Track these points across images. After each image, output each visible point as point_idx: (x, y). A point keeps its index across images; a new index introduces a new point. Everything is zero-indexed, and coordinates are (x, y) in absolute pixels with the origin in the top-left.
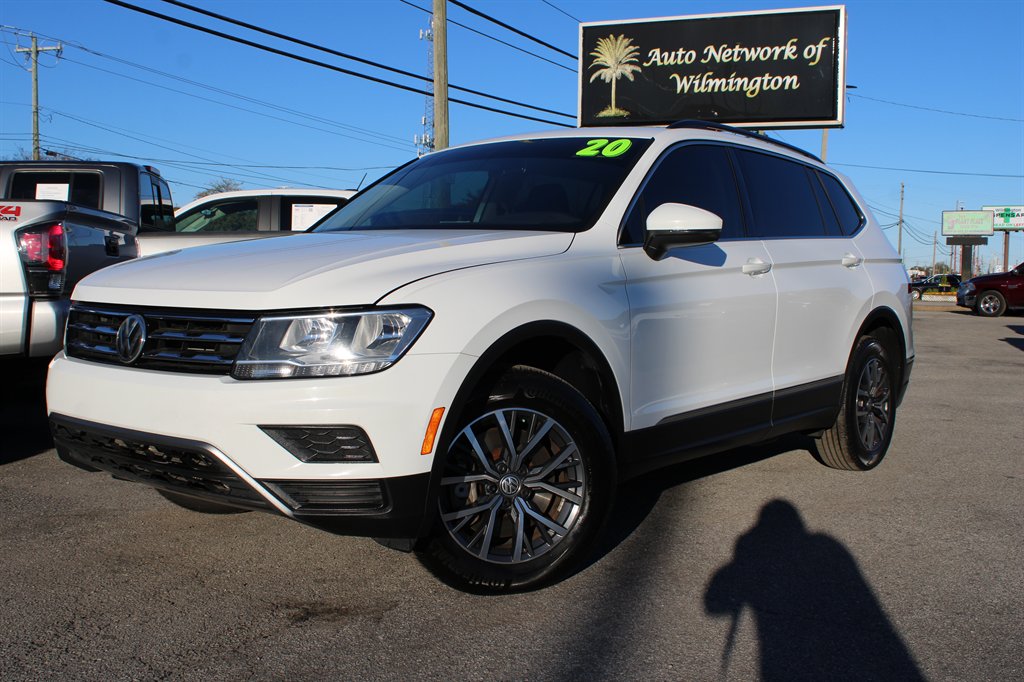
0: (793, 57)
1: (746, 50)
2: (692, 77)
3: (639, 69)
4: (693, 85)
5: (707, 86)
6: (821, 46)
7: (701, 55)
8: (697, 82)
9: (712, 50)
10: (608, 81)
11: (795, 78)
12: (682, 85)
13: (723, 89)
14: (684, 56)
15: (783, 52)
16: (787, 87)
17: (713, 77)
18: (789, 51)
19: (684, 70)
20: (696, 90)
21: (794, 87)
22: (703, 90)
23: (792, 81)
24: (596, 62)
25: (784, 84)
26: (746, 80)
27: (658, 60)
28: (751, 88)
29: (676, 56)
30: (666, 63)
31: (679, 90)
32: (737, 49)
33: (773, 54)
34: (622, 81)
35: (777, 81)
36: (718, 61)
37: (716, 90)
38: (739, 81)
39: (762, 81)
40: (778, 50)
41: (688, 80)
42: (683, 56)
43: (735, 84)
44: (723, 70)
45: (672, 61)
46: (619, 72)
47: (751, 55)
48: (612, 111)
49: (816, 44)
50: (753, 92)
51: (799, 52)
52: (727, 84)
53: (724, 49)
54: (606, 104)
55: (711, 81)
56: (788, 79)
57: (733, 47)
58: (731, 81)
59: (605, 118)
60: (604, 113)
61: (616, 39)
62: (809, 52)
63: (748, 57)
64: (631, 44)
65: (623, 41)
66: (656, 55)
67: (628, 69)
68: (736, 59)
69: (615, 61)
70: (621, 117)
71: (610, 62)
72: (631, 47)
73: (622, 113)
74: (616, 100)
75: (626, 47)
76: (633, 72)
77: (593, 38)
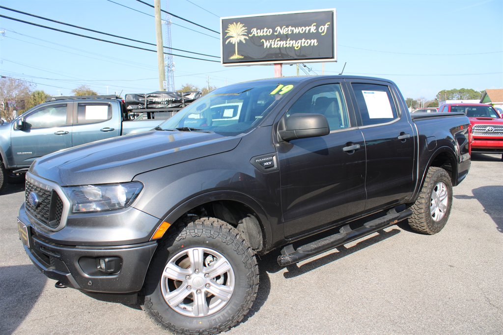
0: (314, 32)
1: (294, 28)
2: (271, 41)
3: (247, 38)
4: (271, 45)
5: (277, 44)
6: (326, 26)
7: (274, 31)
8: (273, 43)
9: (279, 29)
10: (234, 43)
11: (316, 40)
12: (267, 44)
13: (285, 46)
15: (310, 30)
16: (312, 45)
17: (280, 41)
18: (313, 29)
19: (267, 38)
20: (273, 47)
21: (316, 44)
22: (276, 46)
23: (314, 42)
24: (228, 35)
25: (311, 43)
26: (294, 41)
27: (256, 33)
28: (297, 45)
29: (263, 32)
30: (259, 35)
31: (265, 47)
32: (290, 28)
33: (306, 30)
34: (240, 43)
35: (308, 42)
36: (282, 33)
37: (281, 46)
38: (291, 42)
39: (301, 42)
40: (308, 28)
41: (269, 42)
42: (266, 32)
43: (290, 44)
44: (284, 37)
45: (261, 34)
46: (238, 39)
47: (296, 30)
48: (236, 56)
49: (324, 25)
50: (297, 47)
51: (317, 29)
52: (286, 43)
53: (284, 28)
54: (233, 53)
55: (279, 43)
56: (313, 41)
57: (288, 27)
58: (288, 42)
59: (233, 59)
60: (232, 58)
61: (237, 23)
62: (321, 29)
63: (294, 32)
64: (243, 26)
65: (240, 25)
66: (255, 31)
67: (243, 38)
68: (289, 33)
69: (236, 34)
70: (240, 59)
71: (234, 35)
72: (244, 28)
73: (240, 57)
74: (238, 51)
75: (241, 28)
76: (245, 39)
77: (226, 24)
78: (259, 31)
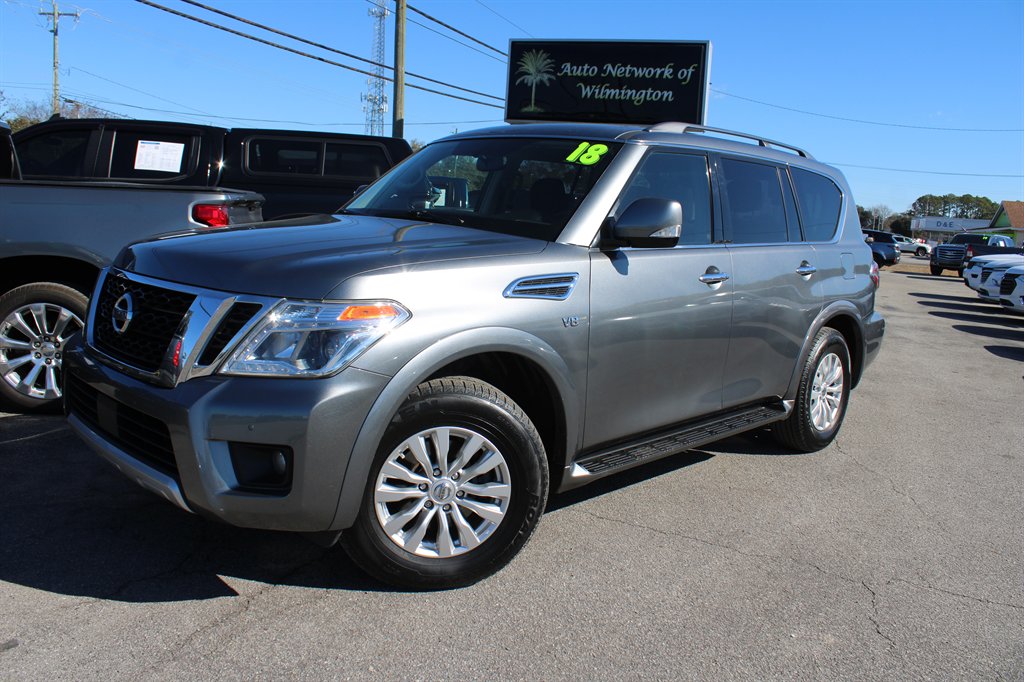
0: (670, 77)
1: (635, 69)
2: (594, 87)
3: (553, 77)
4: (594, 93)
5: (605, 94)
6: (691, 70)
7: (601, 70)
8: (597, 91)
9: (610, 67)
10: (529, 84)
11: (671, 93)
12: (586, 92)
13: (617, 97)
14: (588, 70)
15: (662, 73)
16: (664, 99)
17: (610, 88)
18: (668, 72)
19: (588, 81)
20: (596, 97)
21: (670, 99)
22: (601, 96)
23: (668, 95)
24: (521, 69)
25: (662, 96)
26: (634, 91)
27: (569, 71)
28: (638, 98)
29: (583, 70)
30: (574, 74)
31: (583, 96)
32: (628, 68)
33: (655, 73)
34: (541, 85)
35: (657, 94)
36: (614, 75)
37: (611, 97)
38: (629, 92)
39: (646, 94)
40: (659, 71)
41: (591, 88)
43: (626, 94)
44: (618, 83)
45: (579, 73)
46: (538, 78)
47: (639, 73)
48: (532, 108)
49: (687, 68)
50: (639, 101)
51: (675, 73)
52: (620, 94)
53: (619, 68)
54: (528, 103)
55: (608, 91)
56: (666, 94)
57: (625, 66)
58: (623, 92)
59: (526, 112)
60: (526, 109)
61: (537, 52)
62: (682, 75)
63: (636, 75)
64: (548, 58)
65: (542, 55)
66: (567, 68)
67: (546, 77)
68: (627, 75)
69: (536, 71)
70: (540, 113)
71: (532, 70)
72: (549, 60)
73: (539, 110)
74: (535, 100)
75: (545, 60)
76: (549, 79)
77: (519, 50)
78: (575, 68)
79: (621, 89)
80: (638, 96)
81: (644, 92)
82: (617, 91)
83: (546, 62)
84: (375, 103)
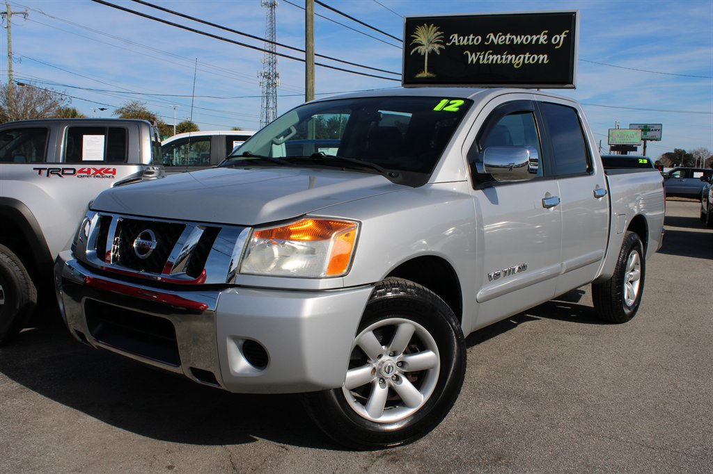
0: (545, 43)
1: (514, 37)
2: (478, 54)
3: (443, 47)
4: (479, 59)
5: (488, 59)
6: (563, 36)
7: (484, 39)
8: (481, 57)
9: (492, 36)
10: (422, 54)
11: (546, 56)
12: (472, 58)
13: (499, 62)
15: (538, 39)
16: (540, 62)
17: (492, 54)
18: (543, 39)
19: (473, 49)
20: (481, 62)
21: (545, 62)
22: (485, 62)
23: (543, 58)
24: (414, 41)
25: (538, 59)
26: (514, 56)
27: (456, 41)
28: (517, 62)
29: (468, 39)
30: (461, 44)
31: (469, 62)
32: (508, 36)
33: (532, 40)
34: (432, 54)
35: (534, 58)
36: (496, 43)
37: (494, 62)
38: (510, 57)
39: (524, 58)
40: (535, 38)
41: (476, 55)
42: (473, 40)
43: (506, 59)
44: (498, 50)
45: (465, 42)
46: (430, 48)
47: (517, 40)
48: (425, 74)
49: (560, 34)
50: (518, 65)
51: (549, 39)
52: (502, 59)
53: (500, 36)
54: (422, 69)
55: (491, 57)
56: (541, 57)
57: (506, 35)
58: (504, 57)
59: (420, 78)
60: (420, 75)
61: (429, 26)
62: (556, 39)
63: (515, 42)
64: (438, 30)
65: (433, 28)
66: (455, 38)
67: (436, 47)
68: (507, 43)
69: (427, 41)
70: (431, 78)
71: (424, 41)
72: (439, 33)
73: (431, 75)
74: (428, 67)
75: (435, 32)
76: (440, 49)
77: (412, 25)
78: (462, 38)
79: (502, 55)
80: (517, 60)
81: (522, 56)
82: (499, 56)
83: (436, 34)
84: (269, 78)
